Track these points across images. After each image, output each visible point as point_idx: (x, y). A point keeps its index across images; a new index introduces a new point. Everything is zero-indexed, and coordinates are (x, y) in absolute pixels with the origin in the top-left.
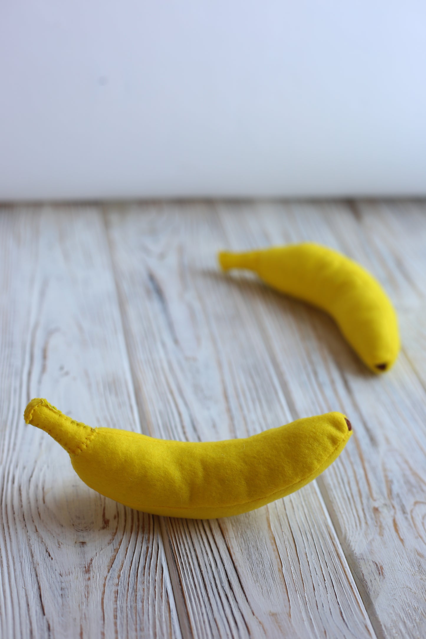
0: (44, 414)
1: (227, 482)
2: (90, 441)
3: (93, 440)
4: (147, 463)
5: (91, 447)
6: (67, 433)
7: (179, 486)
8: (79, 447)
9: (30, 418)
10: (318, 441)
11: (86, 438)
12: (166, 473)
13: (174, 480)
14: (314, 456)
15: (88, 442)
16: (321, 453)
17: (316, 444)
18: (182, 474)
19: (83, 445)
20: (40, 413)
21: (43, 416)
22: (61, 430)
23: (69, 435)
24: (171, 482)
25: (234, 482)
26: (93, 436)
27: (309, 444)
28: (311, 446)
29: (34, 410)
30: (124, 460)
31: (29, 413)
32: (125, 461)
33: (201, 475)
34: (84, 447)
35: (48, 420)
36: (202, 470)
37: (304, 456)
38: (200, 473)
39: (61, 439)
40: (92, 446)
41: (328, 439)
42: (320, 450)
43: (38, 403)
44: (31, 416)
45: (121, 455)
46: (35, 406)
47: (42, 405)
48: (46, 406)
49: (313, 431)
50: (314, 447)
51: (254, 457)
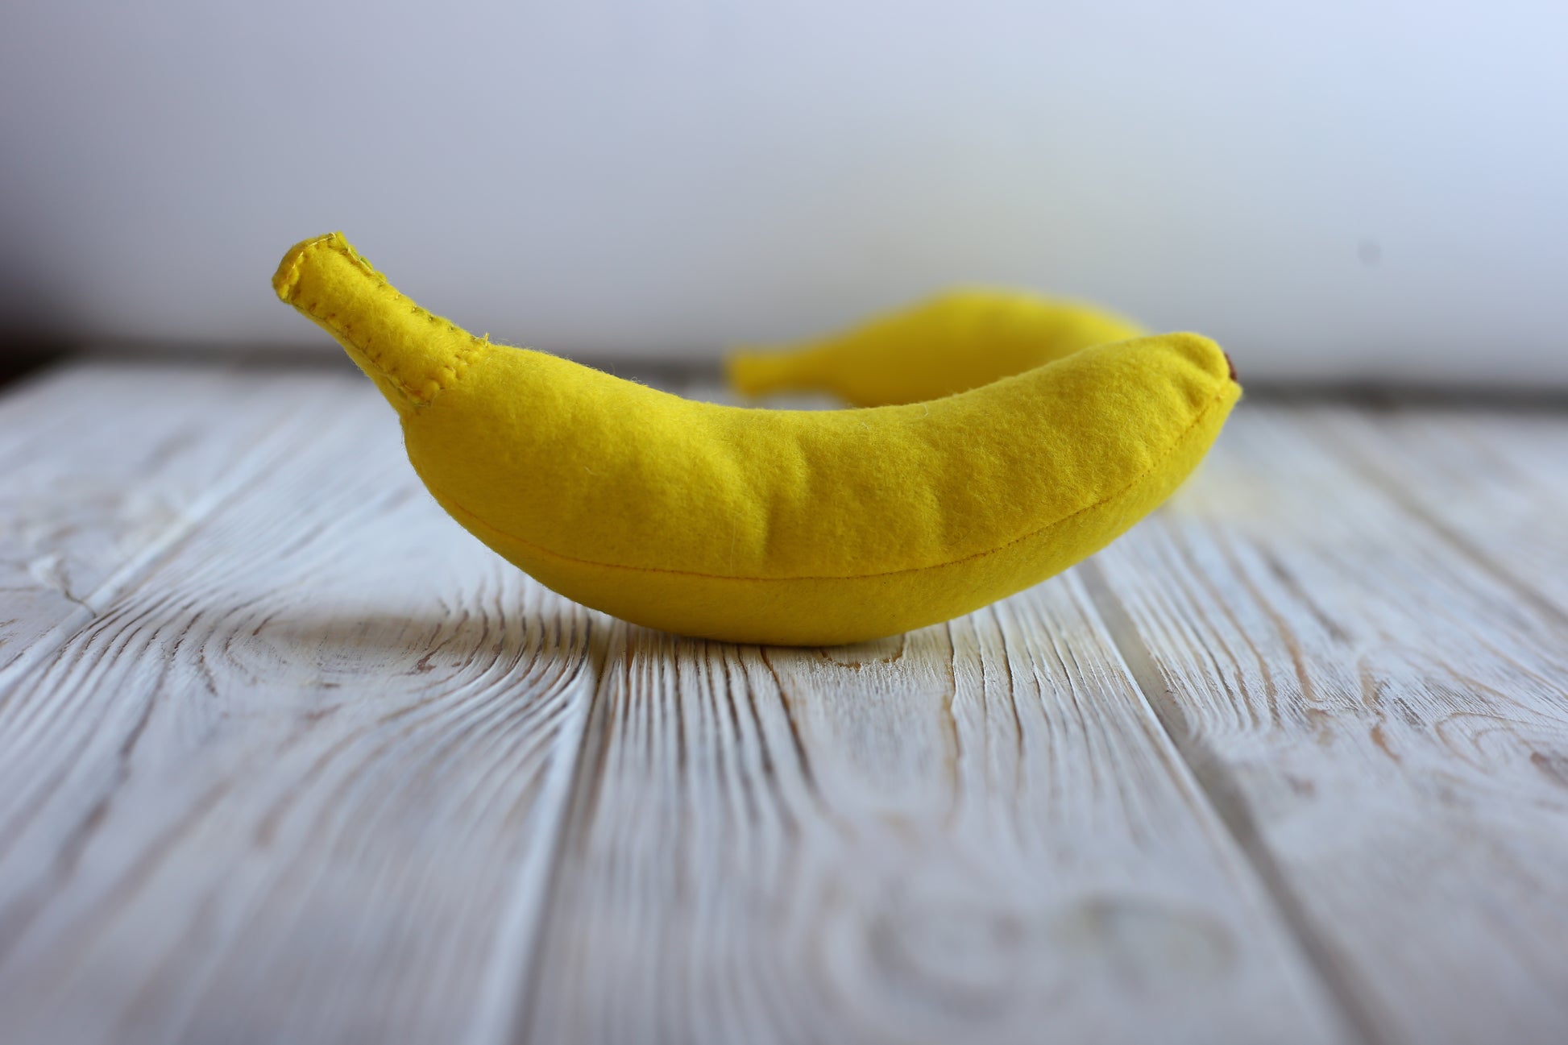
0: (334, 271)
1: (878, 492)
2: (470, 364)
3: (476, 361)
4: (640, 428)
5: (472, 379)
6: (402, 336)
7: (735, 502)
8: (433, 376)
9: (291, 276)
10: (1146, 387)
11: (457, 356)
12: (697, 461)
13: (720, 482)
14: (1137, 427)
15: (464, 364)
16: (1157, 422)
17: (1140, 396)
18: (745, 469)
19: (446, 370)
20: (324, 265)
21: (332, 275)
22: (383, 324)
23: (407, 341)
24: (711, 488)
25: (899, 494)
26: (477, 353)
27: (1121, 392)
28: (1126, 400)
29: (306, 257)
30: (570, 415)
31: (292, 264)
32: (574, 418)
33: (800, 475)
34: (451, 375)
35: (346, 291)
36: (804, 462)
37: (1106, 424)
38: (799, 471)
39: (379, 355)
40: (476, 375)
41: (1173, 386)
42: (1152, 413)
43: (319, 239)
44: (295, 272)
45: (561, 401)
46: (310, 243)
47: (330, 247)
48: (341, 251)
49: (1129, 364)
50: (1134, 401)
51: (960, 430)
